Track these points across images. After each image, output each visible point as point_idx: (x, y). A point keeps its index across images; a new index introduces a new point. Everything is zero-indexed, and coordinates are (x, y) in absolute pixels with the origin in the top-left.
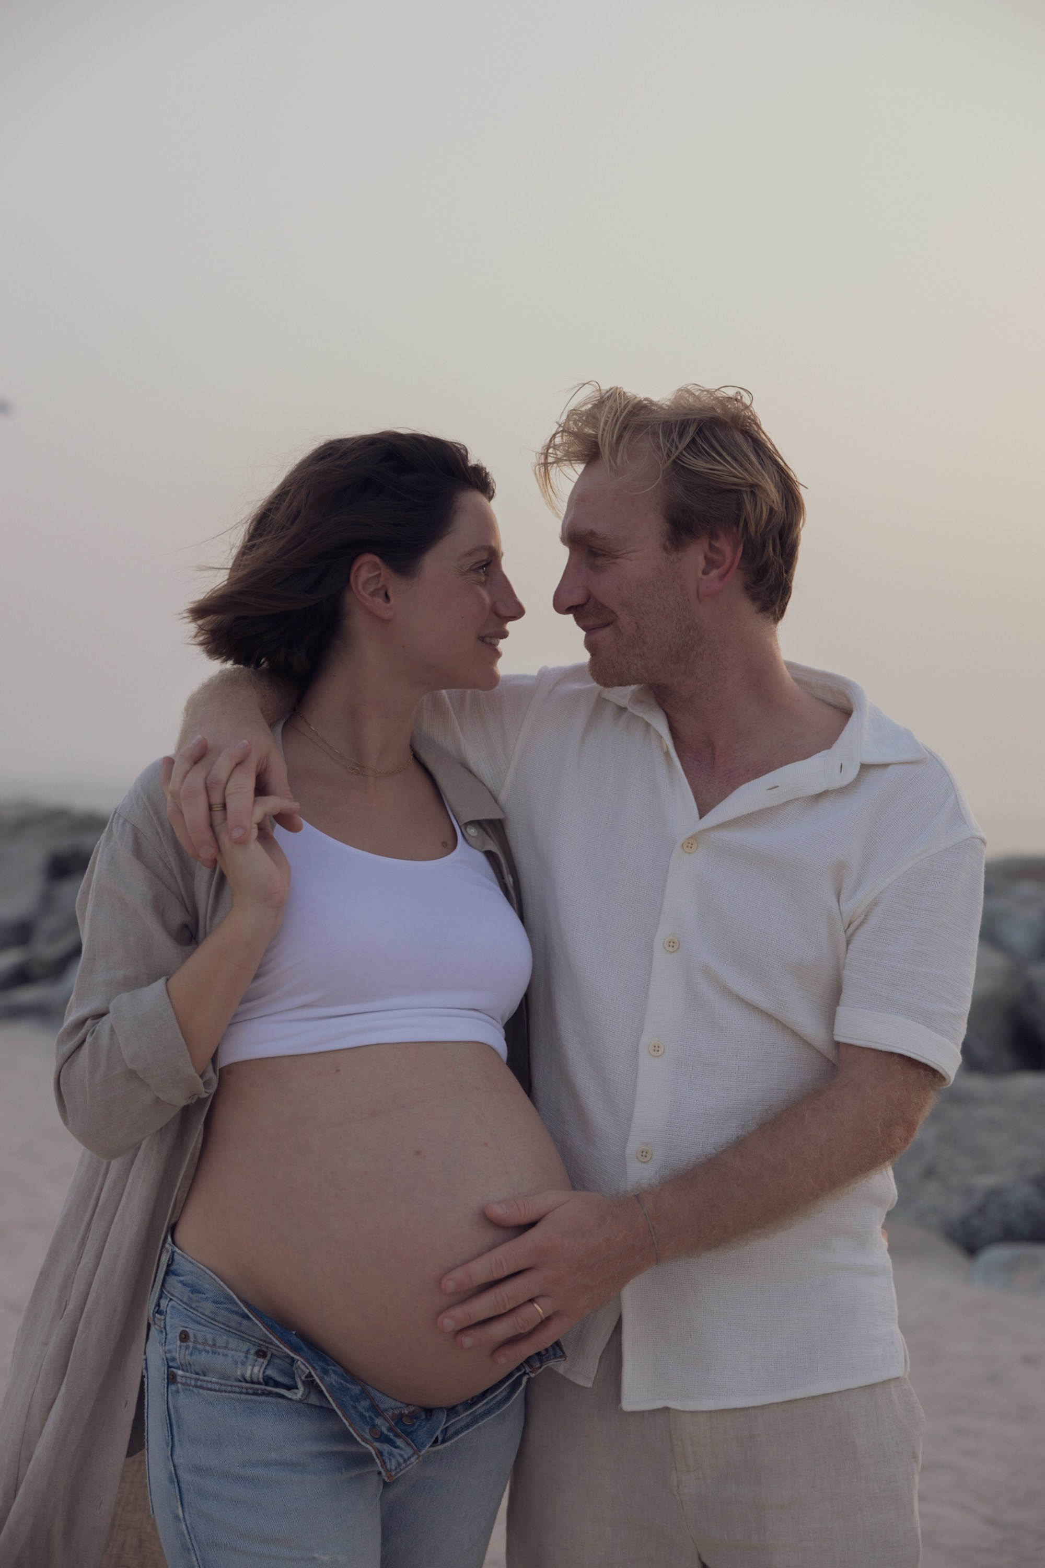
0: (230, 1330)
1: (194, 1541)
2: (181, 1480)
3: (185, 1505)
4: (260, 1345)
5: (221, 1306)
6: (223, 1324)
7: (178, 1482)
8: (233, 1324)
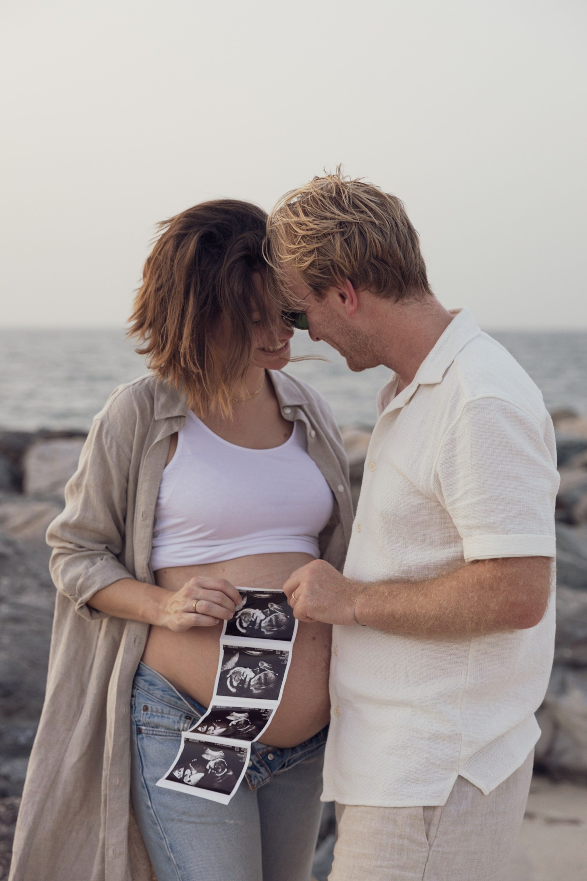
0: (171, 706)
1: (159, 819)
2: (149, 786)
3: (152, 799)
4: (188, 714)
5: (166, 693)
6: (167, 703)
7: (147, 787)
8: (173, 703)
